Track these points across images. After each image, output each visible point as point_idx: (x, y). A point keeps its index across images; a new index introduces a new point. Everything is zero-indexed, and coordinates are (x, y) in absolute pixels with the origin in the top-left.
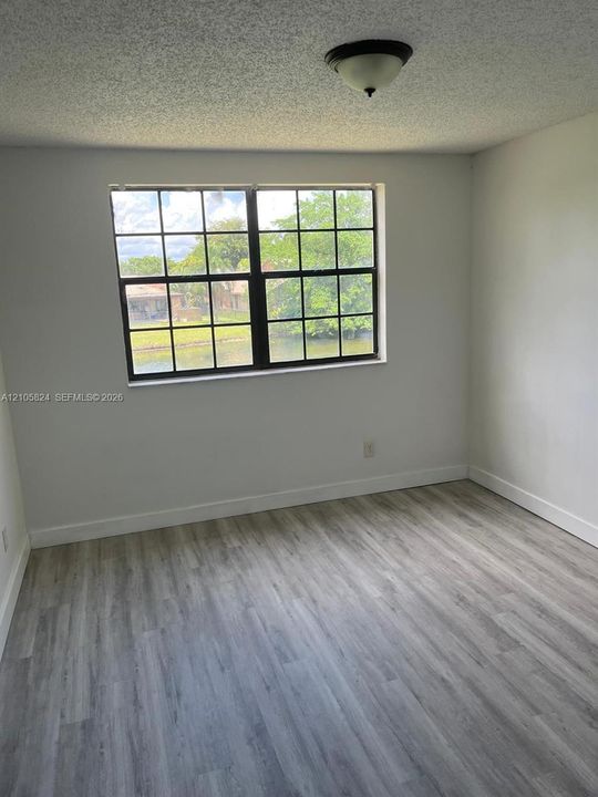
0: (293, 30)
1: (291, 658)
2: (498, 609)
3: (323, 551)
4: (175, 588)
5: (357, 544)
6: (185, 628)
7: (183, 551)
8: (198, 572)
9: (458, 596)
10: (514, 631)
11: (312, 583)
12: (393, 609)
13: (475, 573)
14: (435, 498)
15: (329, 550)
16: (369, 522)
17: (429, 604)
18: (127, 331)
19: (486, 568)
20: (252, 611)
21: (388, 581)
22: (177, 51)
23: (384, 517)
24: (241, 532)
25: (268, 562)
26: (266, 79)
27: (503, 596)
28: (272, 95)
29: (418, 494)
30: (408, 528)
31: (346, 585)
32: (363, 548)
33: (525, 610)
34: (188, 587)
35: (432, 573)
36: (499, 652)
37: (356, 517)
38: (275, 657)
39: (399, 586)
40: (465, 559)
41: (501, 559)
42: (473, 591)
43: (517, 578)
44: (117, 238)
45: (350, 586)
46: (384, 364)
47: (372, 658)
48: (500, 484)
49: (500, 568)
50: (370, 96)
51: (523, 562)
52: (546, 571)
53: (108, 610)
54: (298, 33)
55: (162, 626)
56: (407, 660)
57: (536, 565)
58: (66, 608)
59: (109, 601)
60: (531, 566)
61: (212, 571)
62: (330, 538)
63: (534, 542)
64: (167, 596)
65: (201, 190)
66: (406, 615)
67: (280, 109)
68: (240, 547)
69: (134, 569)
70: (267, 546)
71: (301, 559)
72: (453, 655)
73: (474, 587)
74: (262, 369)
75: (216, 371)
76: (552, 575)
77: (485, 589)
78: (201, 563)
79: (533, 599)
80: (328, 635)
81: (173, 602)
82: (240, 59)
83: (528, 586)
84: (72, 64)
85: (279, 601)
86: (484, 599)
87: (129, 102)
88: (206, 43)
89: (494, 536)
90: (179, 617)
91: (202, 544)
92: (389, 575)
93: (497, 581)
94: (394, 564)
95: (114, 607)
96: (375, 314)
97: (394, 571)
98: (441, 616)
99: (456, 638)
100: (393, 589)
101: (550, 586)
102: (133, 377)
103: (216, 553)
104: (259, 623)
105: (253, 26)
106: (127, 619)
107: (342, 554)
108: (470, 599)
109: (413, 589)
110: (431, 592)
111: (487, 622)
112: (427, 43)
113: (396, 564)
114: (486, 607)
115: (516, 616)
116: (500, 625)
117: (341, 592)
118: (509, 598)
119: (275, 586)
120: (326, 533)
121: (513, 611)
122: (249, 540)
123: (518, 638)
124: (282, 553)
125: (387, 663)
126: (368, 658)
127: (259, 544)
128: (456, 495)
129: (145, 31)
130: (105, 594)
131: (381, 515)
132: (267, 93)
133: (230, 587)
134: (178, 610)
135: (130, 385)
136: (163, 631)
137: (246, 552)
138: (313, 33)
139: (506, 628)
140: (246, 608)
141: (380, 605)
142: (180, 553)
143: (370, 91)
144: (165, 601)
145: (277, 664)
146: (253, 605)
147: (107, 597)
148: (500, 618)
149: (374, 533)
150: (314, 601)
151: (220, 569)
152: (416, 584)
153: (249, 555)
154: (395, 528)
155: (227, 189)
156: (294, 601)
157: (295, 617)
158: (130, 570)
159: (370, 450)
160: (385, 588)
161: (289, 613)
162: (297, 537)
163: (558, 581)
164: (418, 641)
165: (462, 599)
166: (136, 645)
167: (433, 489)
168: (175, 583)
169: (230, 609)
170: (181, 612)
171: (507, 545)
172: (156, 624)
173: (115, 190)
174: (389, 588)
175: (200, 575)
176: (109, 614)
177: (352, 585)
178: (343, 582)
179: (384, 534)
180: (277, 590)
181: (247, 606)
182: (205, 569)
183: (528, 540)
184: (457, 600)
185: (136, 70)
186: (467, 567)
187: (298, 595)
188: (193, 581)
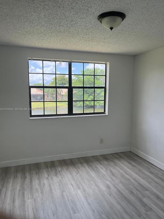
0: (89, 6)
1: (77, 212)
2: (144, 197)
3: (87, 173)
4: (40, 184)
5: (98, 171)
6: (42, 199)
7: (43, 171)
8: (47, 178)
9: (131, 191)
10: (150, 204)
11: (84, 184)
12: (110, 195)
13: (136, 183)
14: (121, 157)
15: (89, 173)
16: (101, 164)
17: (121, 193)
18: (30, 102)
19: (138, 181)
20: (64, 193)
21: (108, 184)
22: (51, 12)
23: (106, 162)
24: (61, 165)
25: (70, 176)
26: (78, 25)
27: (145, 192)
28: (79, 31)
29: (116, 155)
30: (113, 167)
31: (95, 185)
32: (100, 173)
33: (152, 197)
34: (44, 184)
35: (122, 182)
36: (145, 212)
37: (97, 162)
38: (71, 212)
39: (112, 187)
40: (132, 178)
41: (143, 179)
42: (135, 190)
43: (149, 186)
44: (29, 74)
45: (96, 186)
46: (107, 115)
47: (104, 213)
48: (142, 154)
49: (143, 182)
50: (111, 30)
51: (150, 180)
52: (158, 183)
53: (17, 191)
54: (91, 7)
55: (35, 198)
56: (116, 214)
57: (154, 181)
58: (4, 189)
59: (18, 188)
60: (153, 182)
61: (52, 178)
62: (89, 169)
63: (153, 173)
64: (37, 187)
65: (55, 61)
66: (114, 197)
67: (81, 36)
68: (61, 171)
69: (27, 177)
70: (70, 171)
71: (80, 176)
72: (131, 213)
73: (136, 188)
74: (70, 115)
75: (56, 115)
76: (160, 185)
77: (139, 189)
78: (49, 176)
79: (155, 193)
80: (89, 204)
81: (39, 189)
82: (71, 16)
83: (153, 188)
84: (17, 15)
85: (73, 190)
86: (139, 193)
87: (35, 31)
88: (61, 9)
89: (140, 171)
90: (40, 195)
91: (49, 169)
92: (108, 183)
93: (143, 186)
94: (109, 179)
95: (19, 190)
96: (105, 100)
97: (110, 181)
98: (126, 198)
99: (131, 206)
100: (110, 188)
101: (160, 189)
102: (31, 116)
103: (53, 172)
104: (66, 198)
105: (77, 3)
106: (23, 194)
107: (93, 174)
108: (134, 192)
109: (116, 188)
110: (122, 189)
111: (141, 201)
112: (131, 14)
113: (110, 179)
114: (140, 196)
115: (150, 199)
116: (145, 202)
117: (93, 188)
118: (147, 192)
119: (72, 185)
120: (88, 167)
121: (149, 198)
122: (64, 168)
123: (151, 207)
124: (74, 173)
125: (109, 215)
126: (102, 213)
127: (67, 170)
128: (127, 156)
129: (41, 3)
130: (17, 185)
131: (105, 162)
132: (78, 30)
133: (57, 184)
134: (40, 192)
135: (30, 118)
136: (35, 200)
137: (63, 172)
138: (96, 7)
139: (147, 204)
140: (62, 192)
141: (106, 193)
142: (42, 172)
143: (111, 28)
144: (36, 188)
145: (72, 214)
146: (64, 191)
147: (18, 186)
148: (145, 200)
149: (103, 168)
150: (84, 191)
151: (55, 178)
152: (117, 186)
153: (64, 174)
154: (109, 167)
155: (63, 61)
156: (78, 190)
157: (78, 196)
158: (26, 177)
159: (102, 141)
160: (107, 187)
161: (76, 195)
162: (79, 168)
163: (162, 187)
164: (119, 207)
165: (132, 192)
166: (26, 204)
167: (120, 154)
168: (40, 182)
169: (57, 192)
170: (41, 193)
171: (144, 174)
172: (33, 197)
173: (29, 60)
174: (108, 187)
175: (48, 180)
176: (18, 192)
177: (96, 185)
178: (94, 184)
179: (106, 168)
180: (72, 186)
181: (63, 191)
182: (50, 178)
183: (151, 173)
184: (131, 193)
185: (38, 18)
186: (133, 181)
187: (79, 189)
188: (45, 181)
